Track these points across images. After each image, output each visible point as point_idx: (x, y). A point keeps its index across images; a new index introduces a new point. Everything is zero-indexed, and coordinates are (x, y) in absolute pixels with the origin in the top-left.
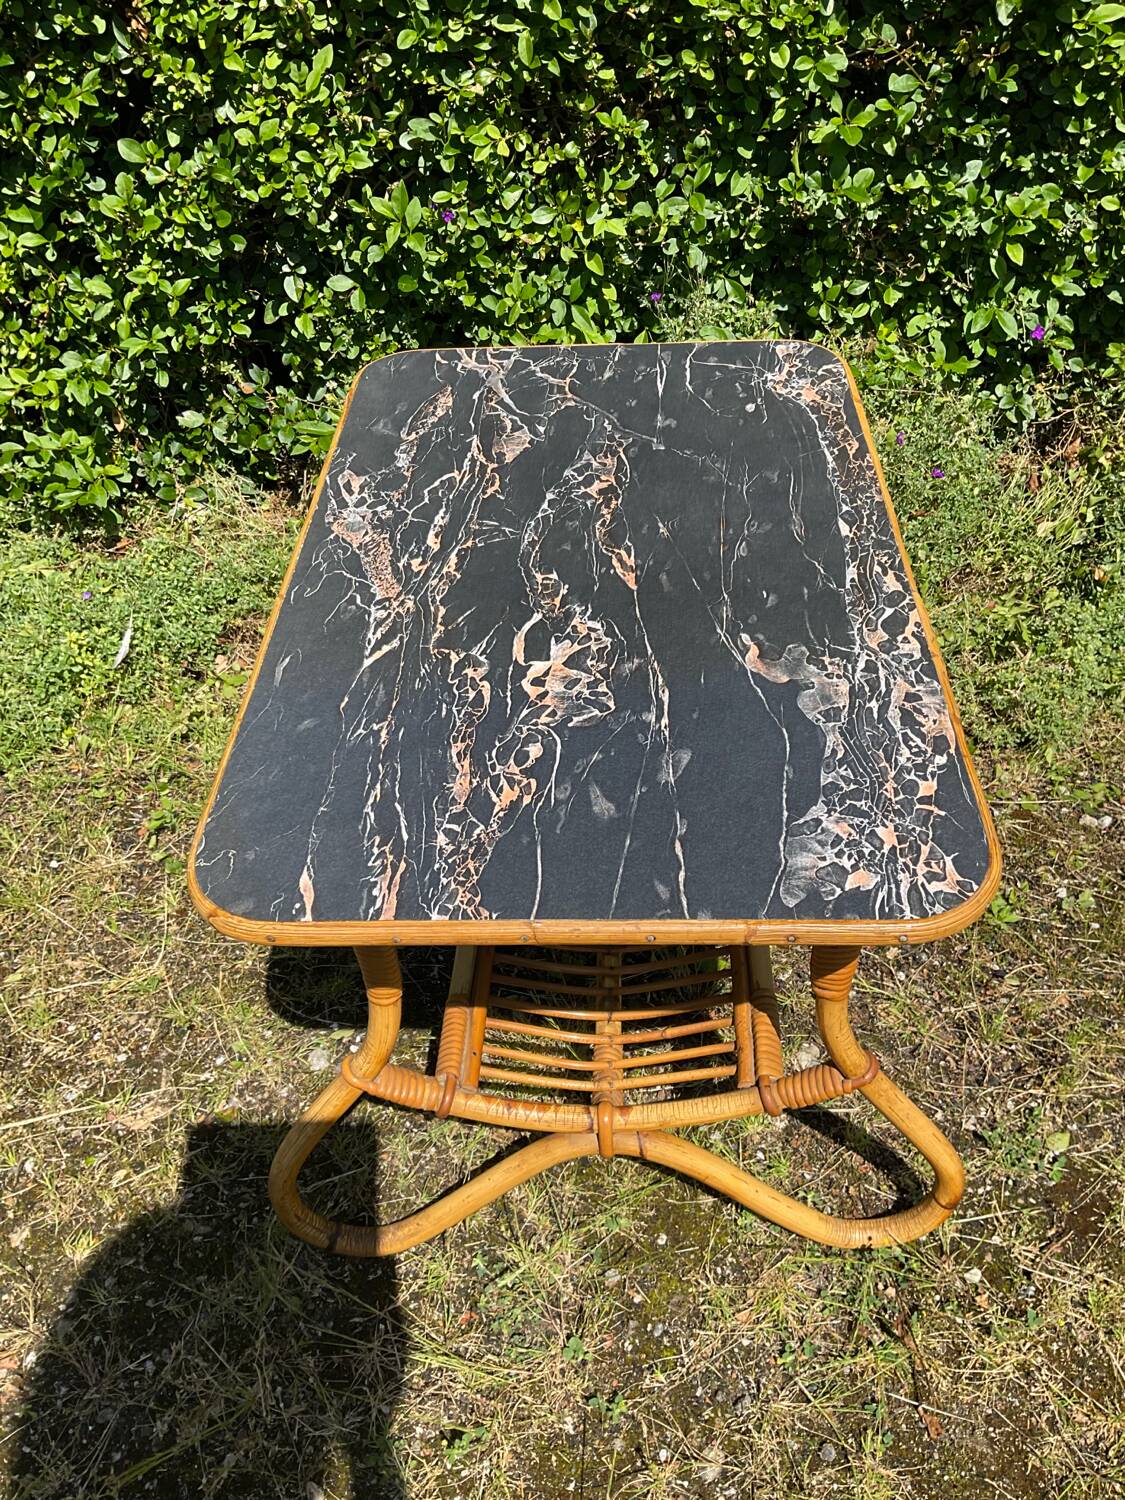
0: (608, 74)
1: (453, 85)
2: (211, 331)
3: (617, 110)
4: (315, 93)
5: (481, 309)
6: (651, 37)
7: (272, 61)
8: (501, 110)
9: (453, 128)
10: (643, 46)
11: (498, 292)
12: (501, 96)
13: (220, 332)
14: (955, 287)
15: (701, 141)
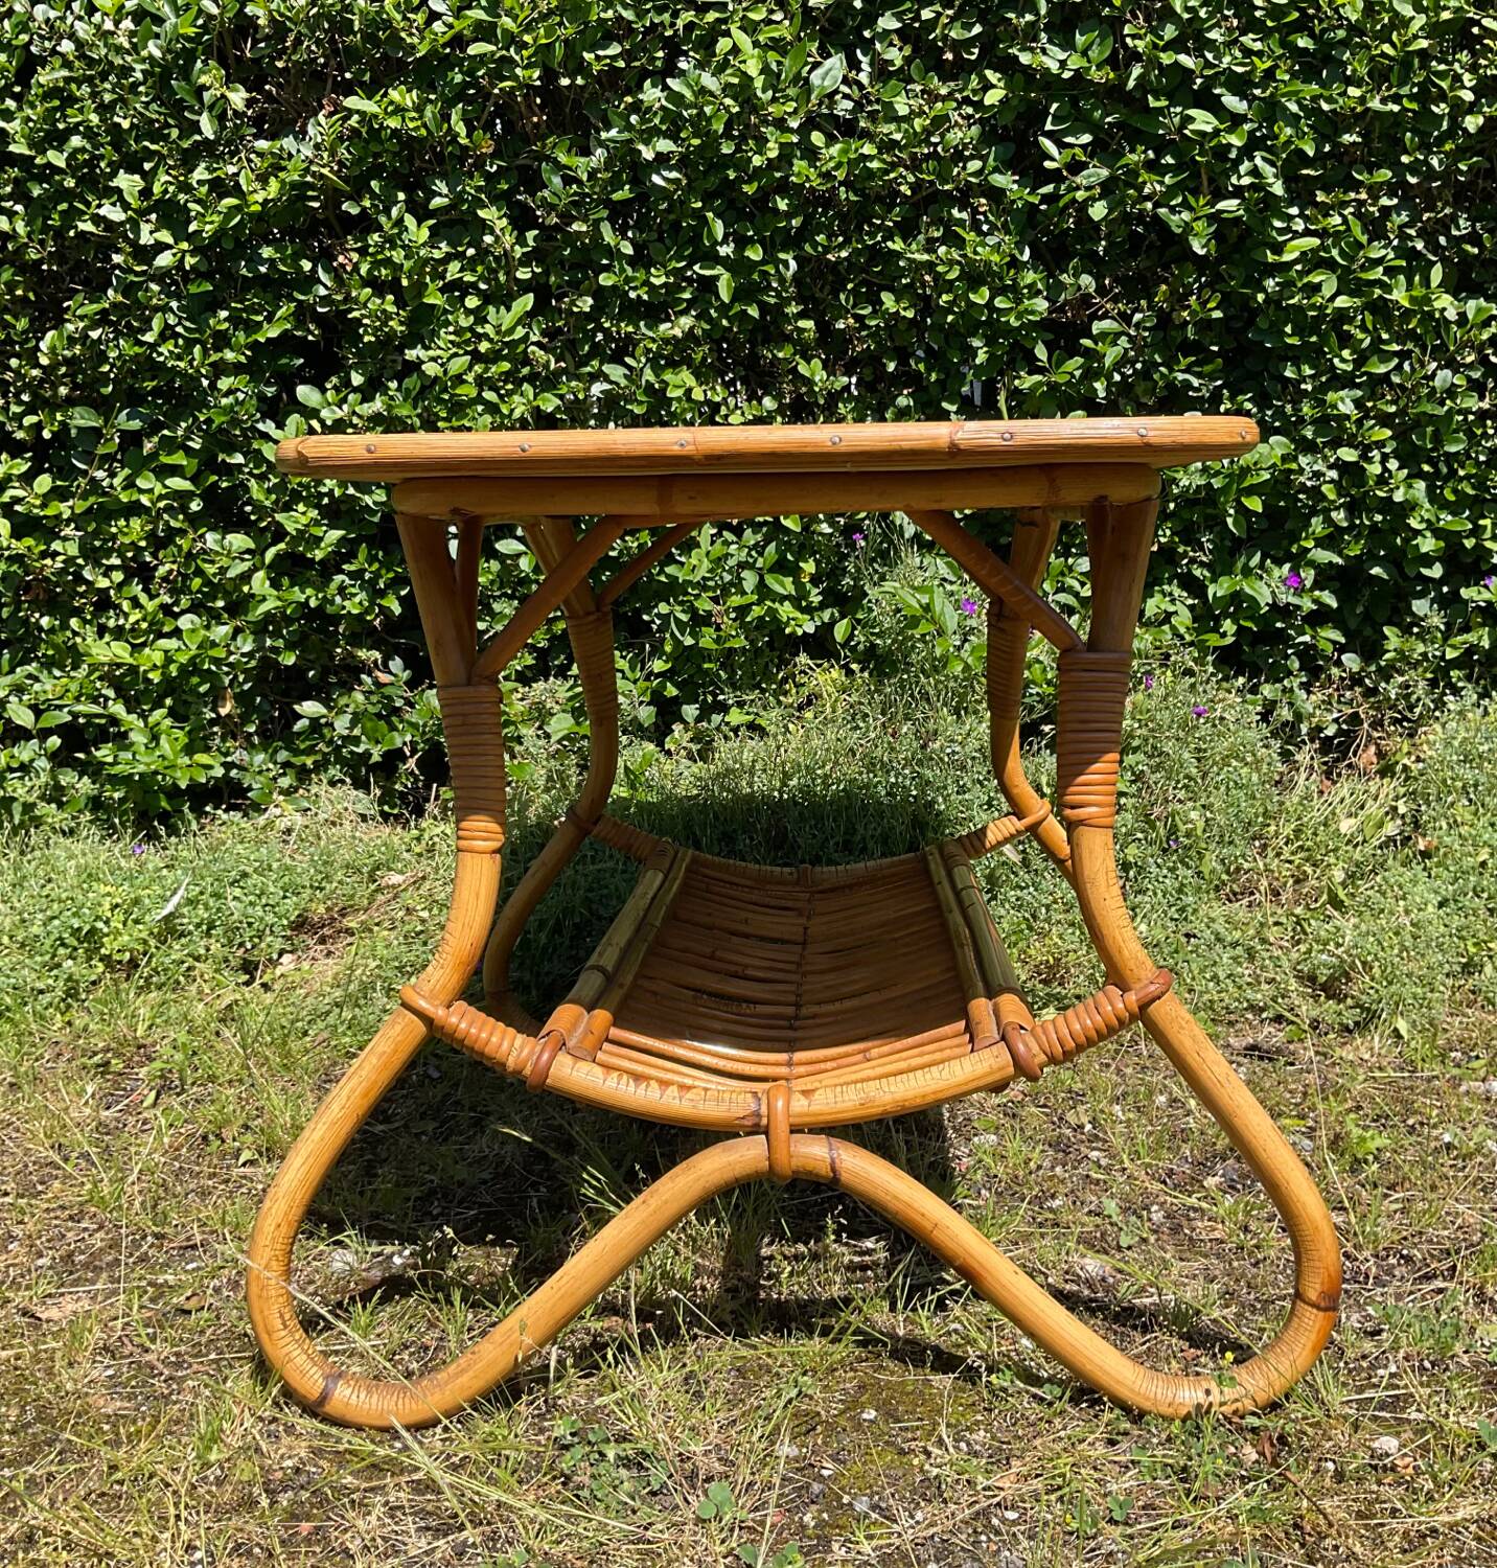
0: (808, 324)
1: (651, 334)
2: (357, 600)
3: (816, 363)
4: (511, 331)
5: (663, 579)
6: (850, 286)
7: (472, 302)
8: (698, 357)
9: (649, 375)
10: (842, 297)
11: (683, 559)
12: (699, 344)
13: (366, 604)
14: (1193, 561)
15: (902, 401)
